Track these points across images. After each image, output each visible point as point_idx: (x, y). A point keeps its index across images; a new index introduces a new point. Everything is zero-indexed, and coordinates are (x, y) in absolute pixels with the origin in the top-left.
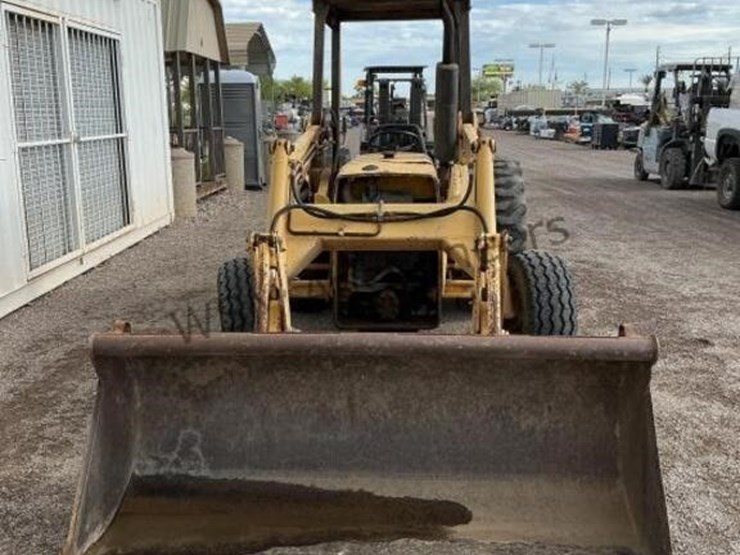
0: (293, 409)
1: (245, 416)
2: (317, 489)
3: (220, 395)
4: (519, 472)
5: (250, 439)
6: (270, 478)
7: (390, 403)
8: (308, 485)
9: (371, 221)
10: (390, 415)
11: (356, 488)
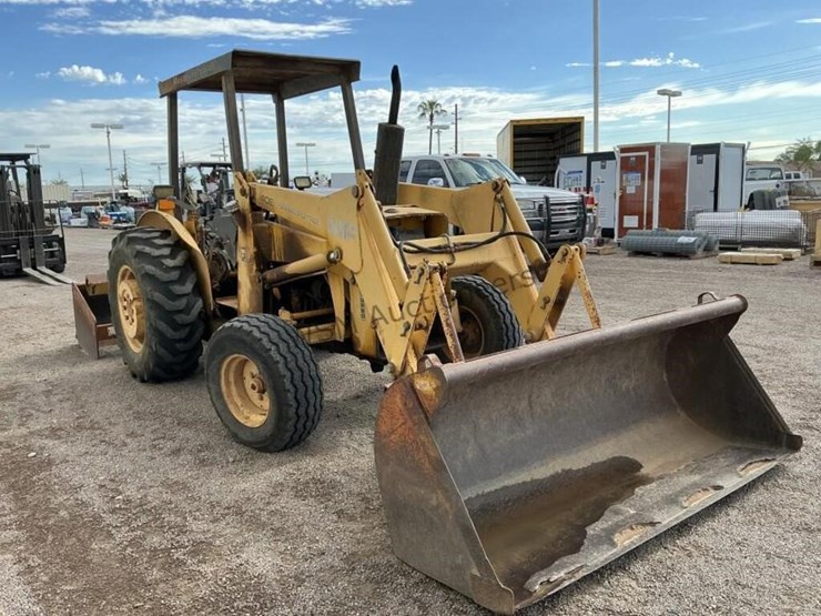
0: (494, 418)
1: (462, 436)
2: (536, 480)
3: (443, 421)
4: (634, 422)
5: (470, 456)
6: (502, 485)
7: (553, 394)
8: (529, 479)
9: (446, 253)
10: (553, 404)
11: (559, 469)
